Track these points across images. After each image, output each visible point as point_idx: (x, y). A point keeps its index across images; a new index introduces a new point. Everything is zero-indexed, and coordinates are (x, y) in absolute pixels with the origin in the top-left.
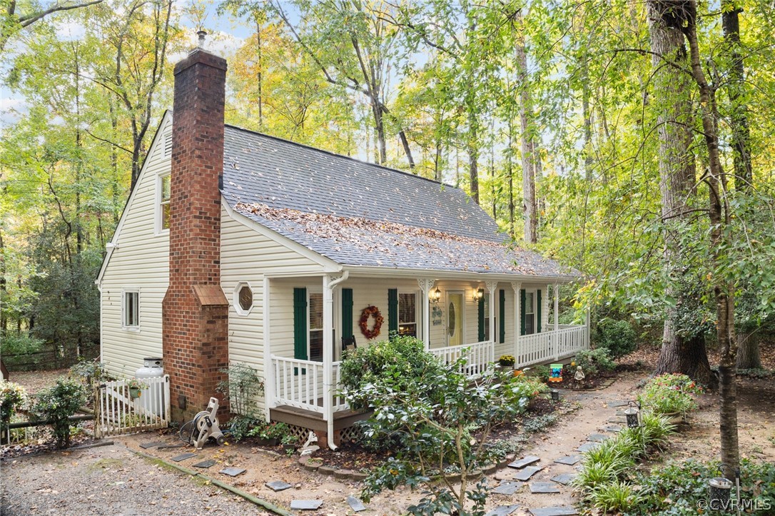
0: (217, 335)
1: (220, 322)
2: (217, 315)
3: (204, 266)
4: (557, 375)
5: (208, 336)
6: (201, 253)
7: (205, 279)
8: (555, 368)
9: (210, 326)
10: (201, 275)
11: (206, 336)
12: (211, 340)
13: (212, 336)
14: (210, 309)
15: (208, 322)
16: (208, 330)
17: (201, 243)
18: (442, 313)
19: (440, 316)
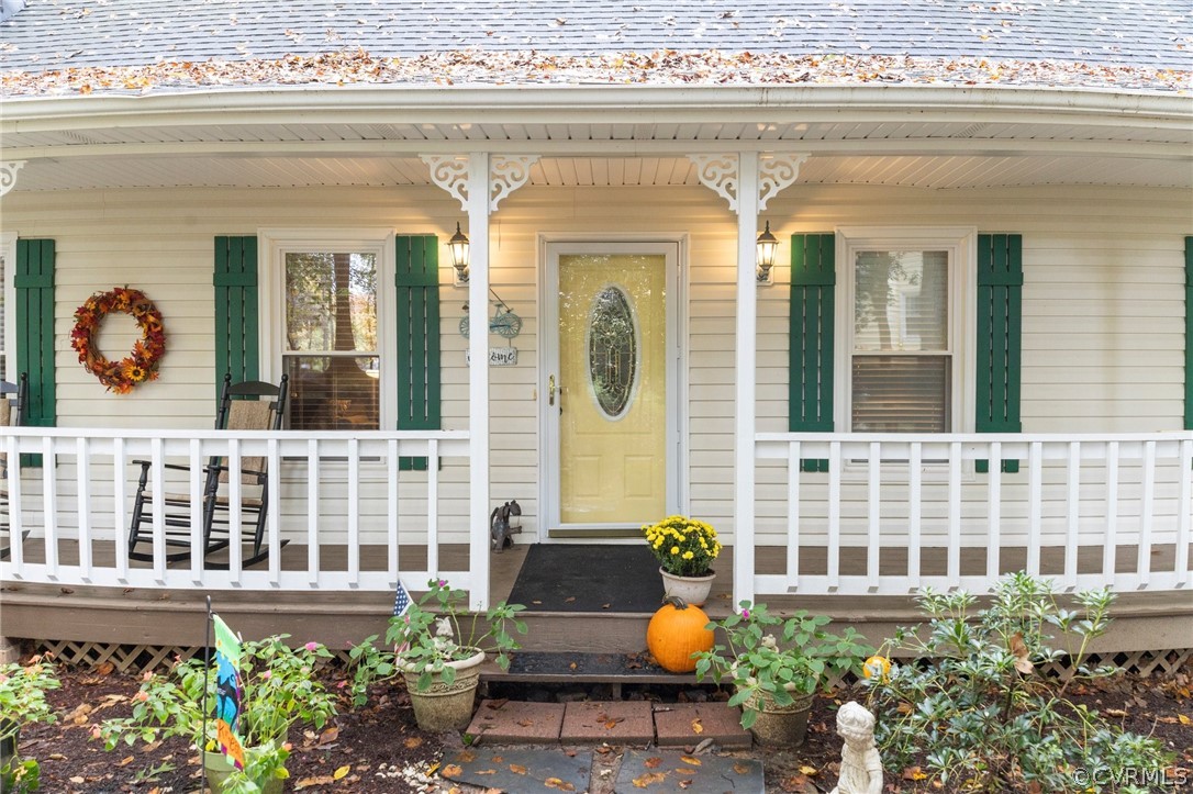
18: (519, 321)
19: (510, 337)
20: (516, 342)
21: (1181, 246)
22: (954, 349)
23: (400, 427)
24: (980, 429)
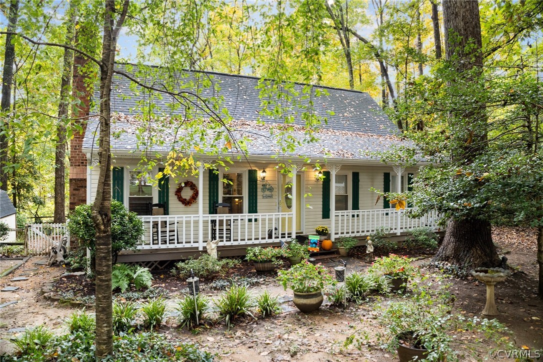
0: (81, 198)
1: (83, 190)
2: (80, 185)
3: (78, 154)
4: (314, 245)
5: (74, 198)
6: (76, 146)
7: (79, 163)
8: (313, 239)
9: (76, 192)
10: (76, 160)
11: (72, 198)
12: (76, 201)
13: (76, 198)
14: (75, 181)
15: (74, 190)
16: (74, 195)
17: (76, 141)
18: (273, 189)
19: (271, 192)
20: (273, 193)
21: (383, 174)
22: (348, 194)
23: (249, 213)
24: (353, 209)
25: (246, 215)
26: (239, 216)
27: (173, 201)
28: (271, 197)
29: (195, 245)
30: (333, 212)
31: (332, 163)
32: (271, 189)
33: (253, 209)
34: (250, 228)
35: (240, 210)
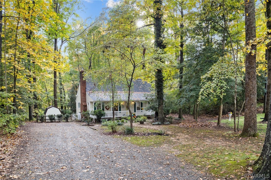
1: (86, 107)
3: (84, 100)
12: (85, 109)
14: (84, 105)
15: (84, 107)
24: (141, 110)
25: (119, 111)
26: (117, 112)
27: (105, 109)
28: (123, 108)
29: (111, 117)
30: (136, 111)
31: (136, 101)
32: (123, 106)
33: (120, 110)
34: (119, 114)
35: (117, 110)
